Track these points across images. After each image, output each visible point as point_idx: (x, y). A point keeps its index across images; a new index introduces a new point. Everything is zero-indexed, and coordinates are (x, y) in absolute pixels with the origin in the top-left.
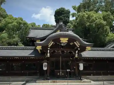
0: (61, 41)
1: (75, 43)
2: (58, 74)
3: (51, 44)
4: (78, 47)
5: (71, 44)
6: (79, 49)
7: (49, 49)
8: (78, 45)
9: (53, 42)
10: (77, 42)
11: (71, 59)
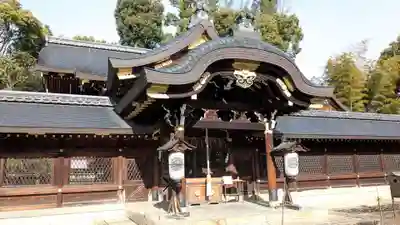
1: (278, 81)
4: (288, 95)
6: (290, 104)
7: (194, 97)
8: (289, 90)
9: (208, 74)
11: (230, 140)
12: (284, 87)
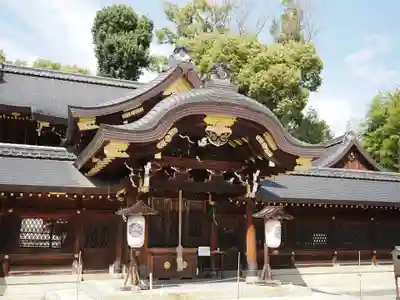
0: (207, 129)
1: (258, 137)
2: (167, 265)
4: (270, 155)
6: (272, 164)
7: (158, 157)
8: (270, 149)
9: (175, 130)
10: (265, 134)
11: (212, 203)
12: (264, 146)
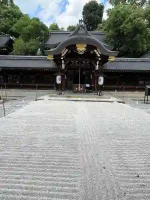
0: (78, 49)
1: (95, 51)
2: (77, 89)
3: (64, 52)
4: (99, 56)
5: (92, 52)
6: (100, 59)
7: (62, 58)
9: (67, 50)
10: (98, 49)
12: (97, 53)
